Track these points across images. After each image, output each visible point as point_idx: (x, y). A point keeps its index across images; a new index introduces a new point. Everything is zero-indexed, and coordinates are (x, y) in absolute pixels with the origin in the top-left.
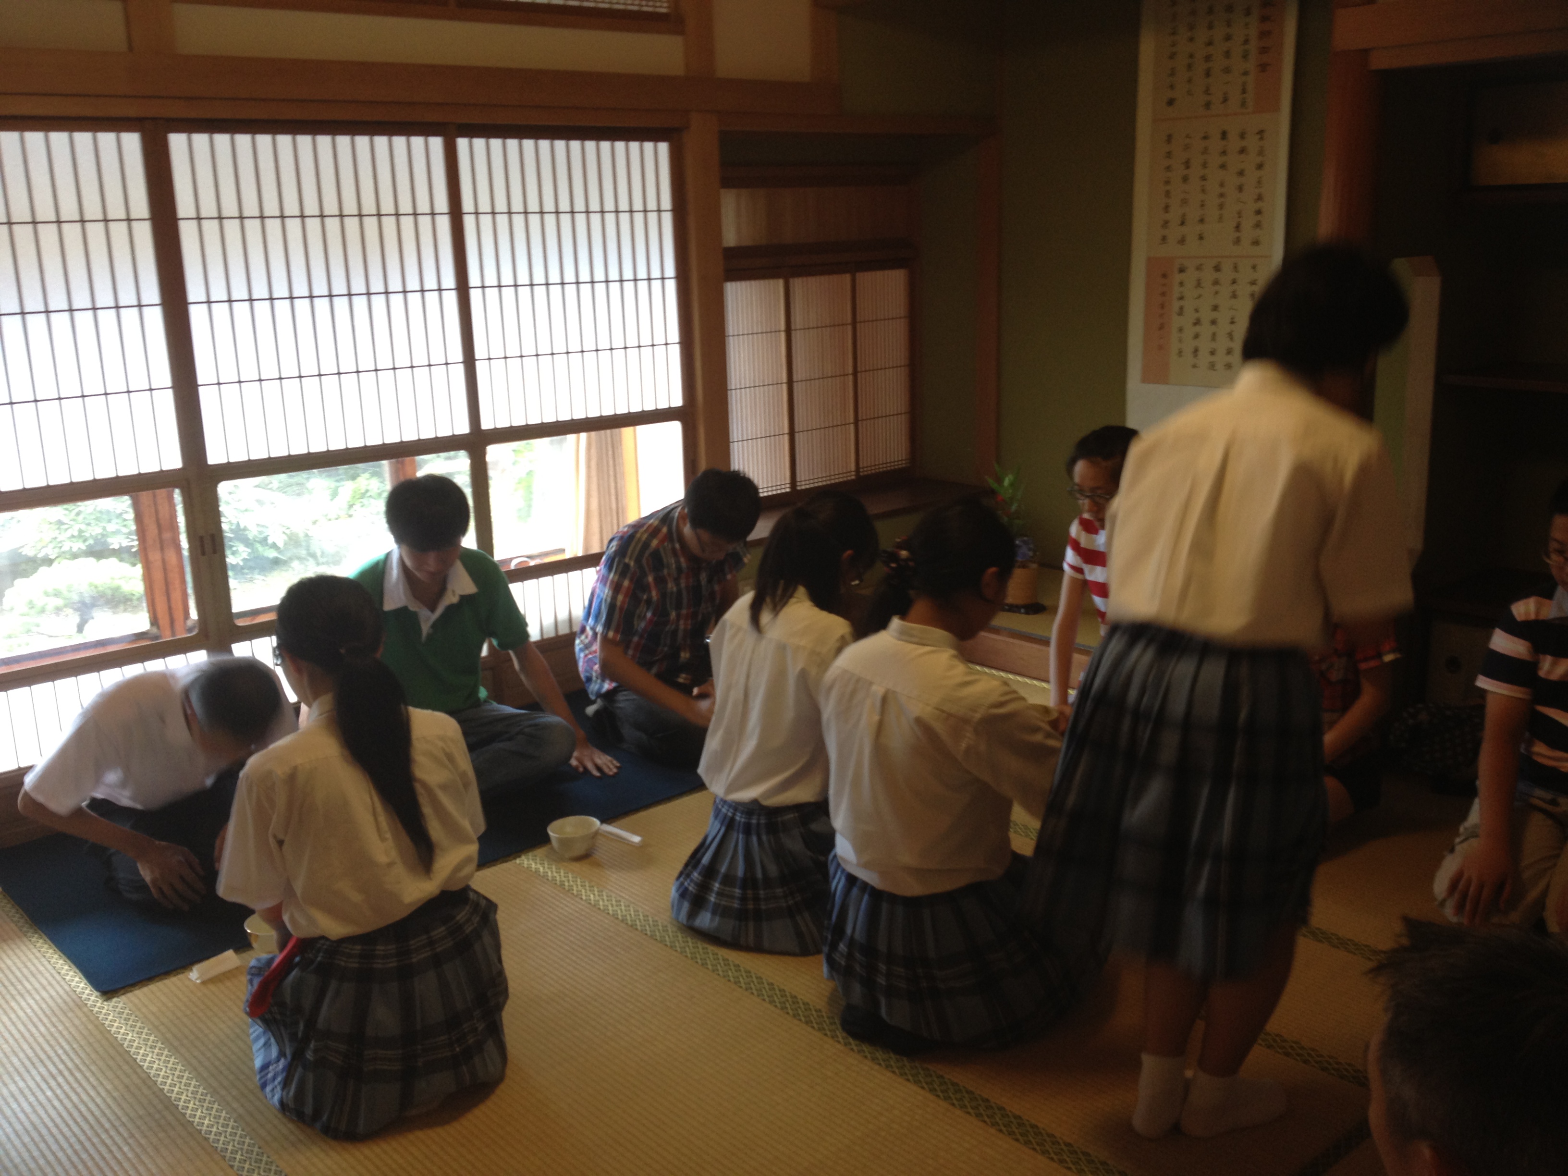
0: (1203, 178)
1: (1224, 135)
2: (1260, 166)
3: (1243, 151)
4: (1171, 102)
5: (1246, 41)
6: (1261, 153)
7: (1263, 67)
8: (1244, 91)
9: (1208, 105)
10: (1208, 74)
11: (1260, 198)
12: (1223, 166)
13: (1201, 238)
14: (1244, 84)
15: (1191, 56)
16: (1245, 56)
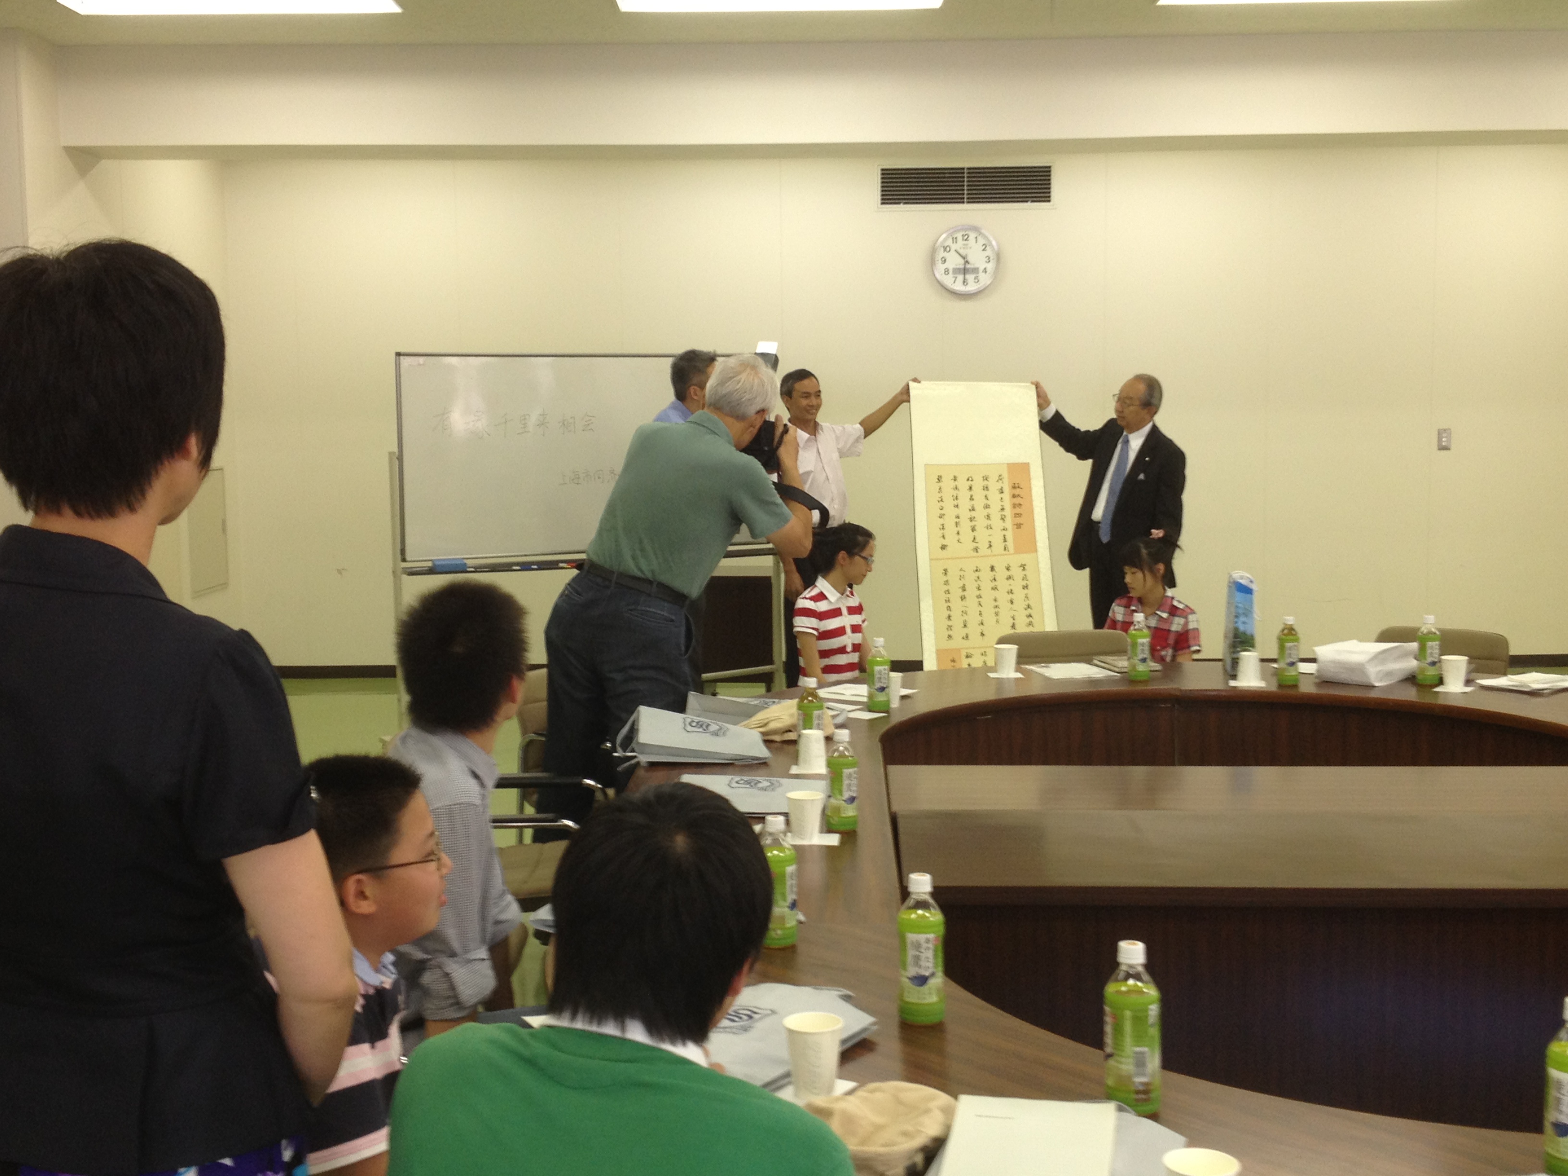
0: (979, 597)
1: (992, 568)
2: (1025, 587)
3: (1009, 578)
4: (943, 547)
5: (1003, 509)
6: (1025, 578)
7: (1019, 526)
8: (1005, 541)
9: (976, 550)
10: (973, 530)
11: (1029, 606)
12: (995, 588)
13: (982, 634)
14: (1004, 536)
15: (958, 517)
16: (1003, 519)
